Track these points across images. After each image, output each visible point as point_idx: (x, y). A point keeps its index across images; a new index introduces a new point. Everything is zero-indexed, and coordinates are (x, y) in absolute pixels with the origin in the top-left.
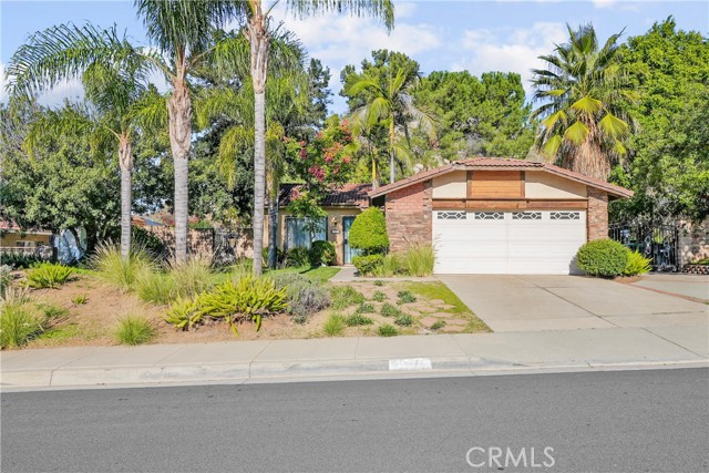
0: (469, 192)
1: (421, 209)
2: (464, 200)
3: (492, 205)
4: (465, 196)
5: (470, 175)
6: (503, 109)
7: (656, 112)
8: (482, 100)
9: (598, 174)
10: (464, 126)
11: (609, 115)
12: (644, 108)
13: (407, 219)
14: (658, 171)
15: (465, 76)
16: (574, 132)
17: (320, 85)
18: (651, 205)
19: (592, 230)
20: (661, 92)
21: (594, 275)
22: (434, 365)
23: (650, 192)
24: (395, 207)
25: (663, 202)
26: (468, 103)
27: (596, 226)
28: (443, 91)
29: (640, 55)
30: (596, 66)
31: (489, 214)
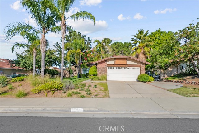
0: (115, 63)
1: (104, 66)
2: (114, 65)
3: (120, 66)
4: (114, 64)
5: (115, 59)
6: (128, 49)
7: (156, 47)
8: (124, 47)
9: (144, 60)
10: (121, 52)
11: (146, 47)
12: (154, 47)
13: (101, 68)
14: (156, 59)
15: (121, 43)
16: (139, 51)
17: (90, 43)
18: (155, 67)
19: (141, 72)
20: (158, 43)
21: (141, 81)
22: (84, 111)
23: (155, 64)
24: (99, 66)
25: (157, 66)
26: (121, 48)
27: (142, 71)
28: (116, 45)
29: (153, 36)
30: (143, 37)
31: (119, 67)
